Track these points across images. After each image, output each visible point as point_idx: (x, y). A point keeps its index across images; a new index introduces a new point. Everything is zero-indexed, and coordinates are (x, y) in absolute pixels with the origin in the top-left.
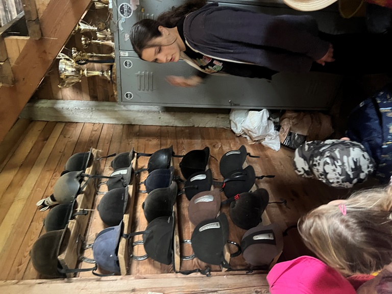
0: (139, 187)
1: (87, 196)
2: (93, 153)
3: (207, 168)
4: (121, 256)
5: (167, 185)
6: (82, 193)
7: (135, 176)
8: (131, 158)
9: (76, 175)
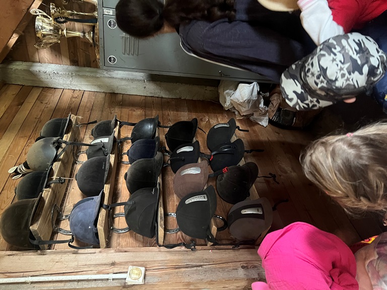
0: (122, 158)
1: (64, 164)
2: (72, 120)
3: (194, 140)
4: (100, 227)
5: (152, 156)
6: (59, 161)
7: (117, 145)
8: (113, 127)
9: (52, 142)
